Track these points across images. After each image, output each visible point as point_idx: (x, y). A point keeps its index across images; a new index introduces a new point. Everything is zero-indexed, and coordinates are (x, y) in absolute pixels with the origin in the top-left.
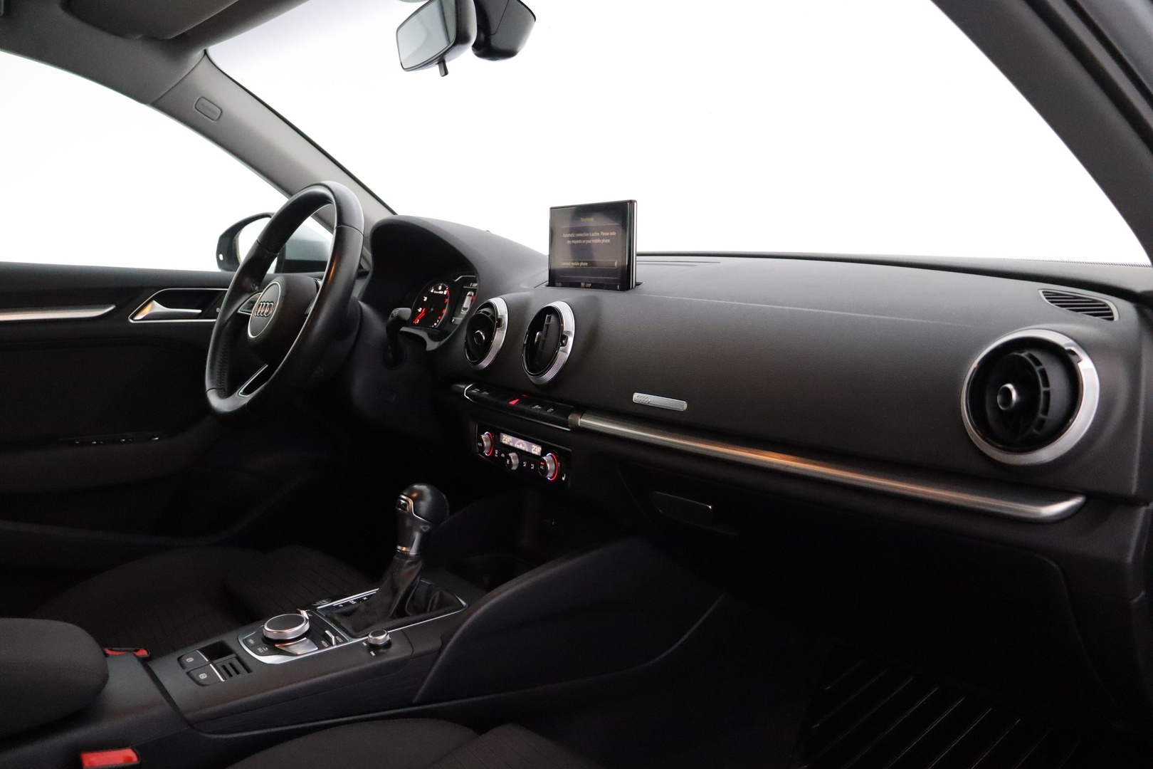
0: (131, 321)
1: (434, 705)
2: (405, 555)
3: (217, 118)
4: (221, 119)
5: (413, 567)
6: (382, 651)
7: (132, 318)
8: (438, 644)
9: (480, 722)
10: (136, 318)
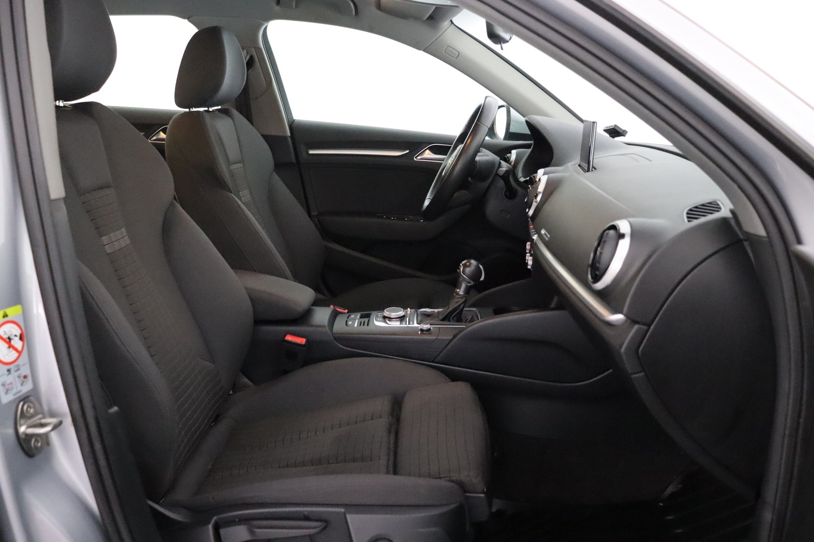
0: (415, 159)
1: (442, 366)
2: (458, 294)
3: (456, 57)
4: (459, 57)
5: (460, 299)
6: (425, 332)
7: (416, 158)
8: (451, 337)
9: (454, 377)
10: (418, 158)
